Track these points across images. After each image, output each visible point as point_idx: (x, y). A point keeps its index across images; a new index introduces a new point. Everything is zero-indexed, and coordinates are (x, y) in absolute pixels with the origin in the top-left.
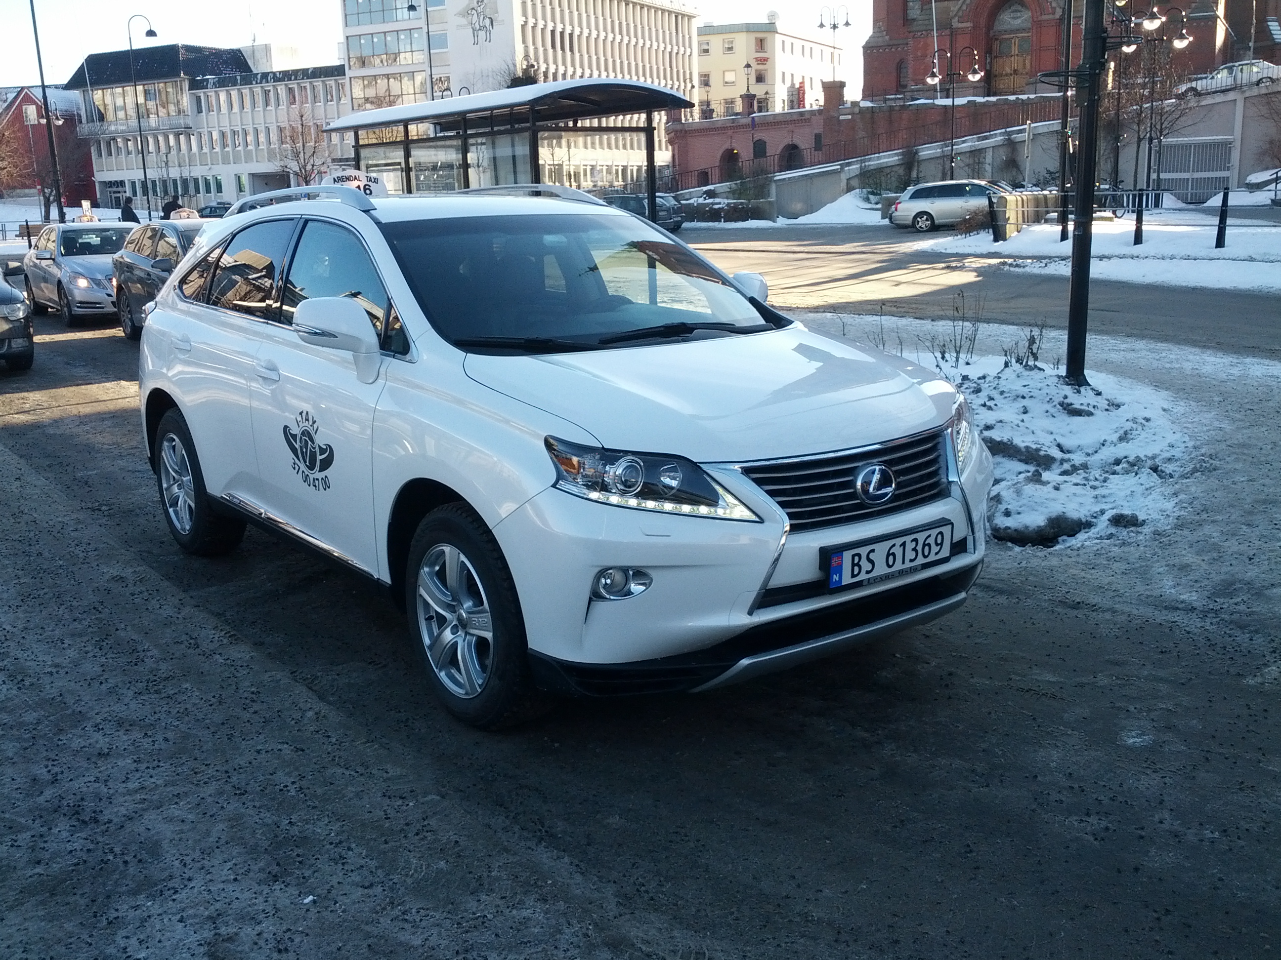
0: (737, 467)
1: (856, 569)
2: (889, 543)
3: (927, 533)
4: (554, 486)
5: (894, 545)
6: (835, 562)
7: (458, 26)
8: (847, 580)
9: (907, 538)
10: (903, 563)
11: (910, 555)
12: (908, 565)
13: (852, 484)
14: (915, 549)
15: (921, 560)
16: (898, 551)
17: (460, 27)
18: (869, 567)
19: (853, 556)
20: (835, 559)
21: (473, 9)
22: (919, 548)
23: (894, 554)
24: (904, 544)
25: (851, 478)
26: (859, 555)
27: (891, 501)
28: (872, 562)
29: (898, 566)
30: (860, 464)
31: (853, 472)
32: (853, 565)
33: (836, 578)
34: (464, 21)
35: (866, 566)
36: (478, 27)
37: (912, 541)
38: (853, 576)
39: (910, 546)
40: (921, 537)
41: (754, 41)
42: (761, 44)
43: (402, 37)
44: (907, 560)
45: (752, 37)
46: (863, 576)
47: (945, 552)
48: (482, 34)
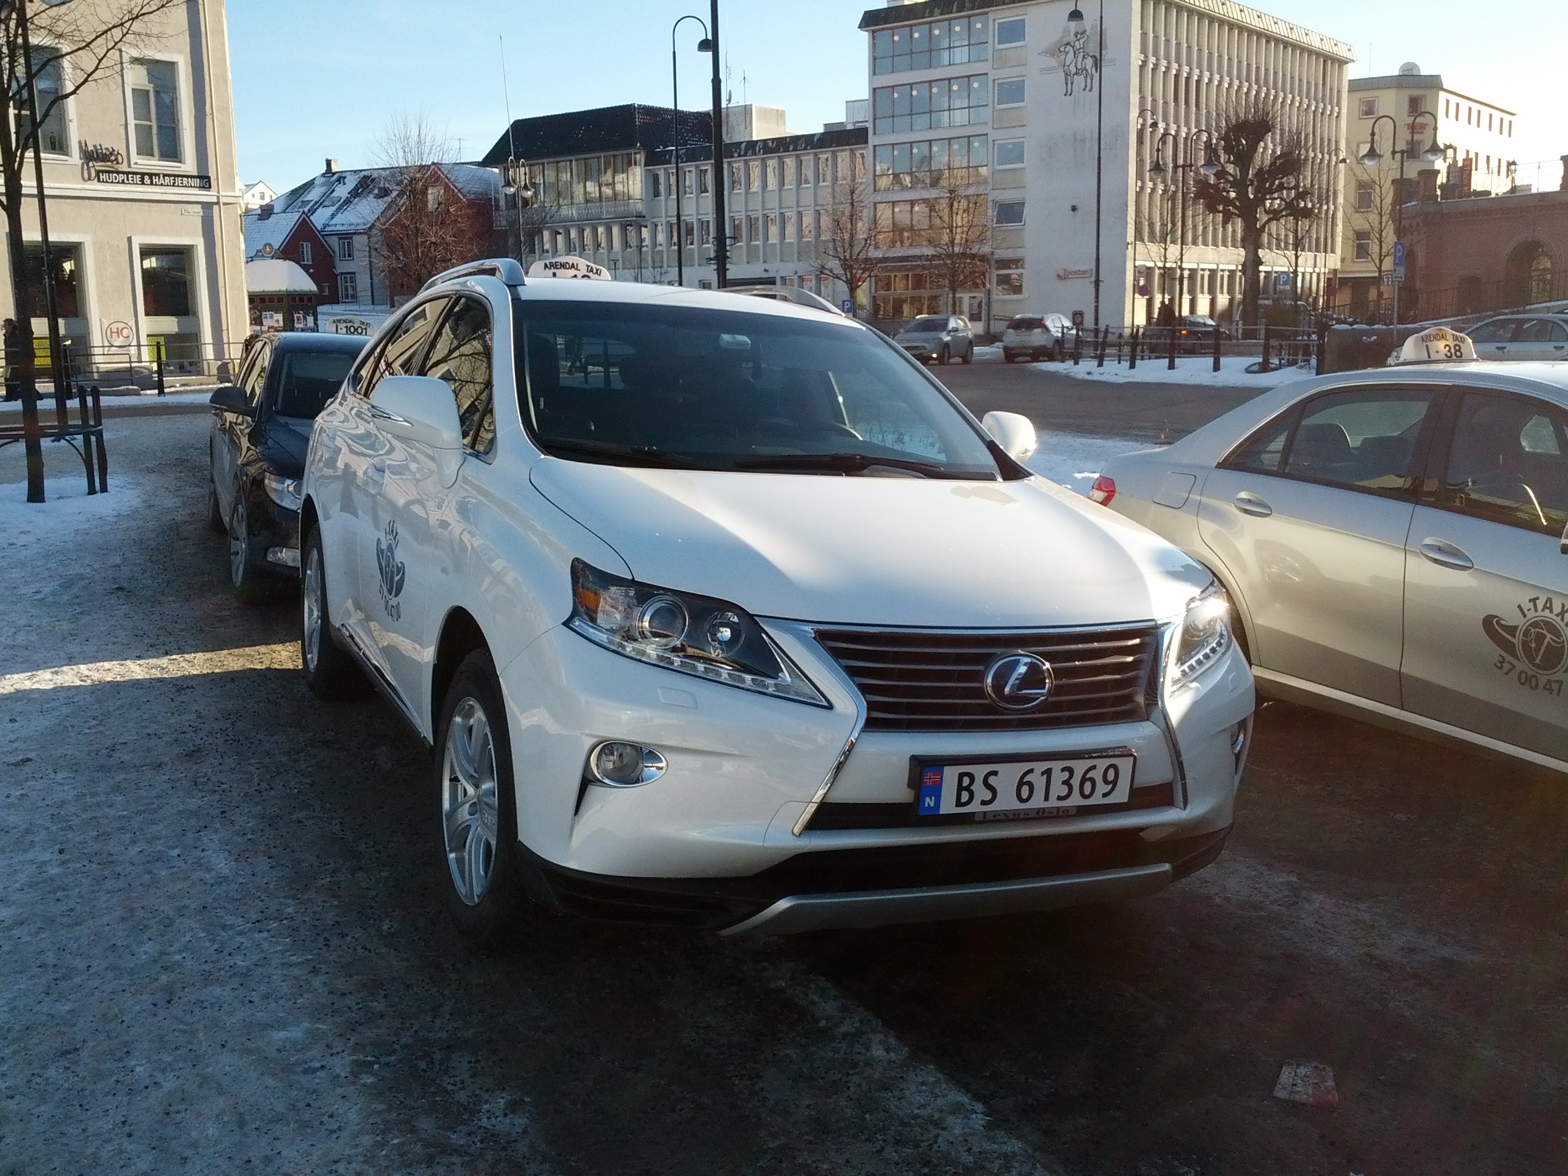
0: (808, 628)
1: (965, 796)
2: (1026, 766)
3: (1090, 763)
4: (567, 624)
5: (1031, 771)
6: (929, 778)
7: (1042, 69)
8: (948, 806)
9: (1057, 766)
10: (1046, 798)
11: (1058, 788)
12: (1053, 803)
13: (980, 677)
14: (1066, 782)
15: (1076, 800)
16: (1039, 782)
17: (1045, 71)
18: (988, 796)
19: (961, 776)
20: (930, 775)
21: (1068, 44)
22: (1076, 782)
23: (1030, 785)
24: (1048, 772)
25: (981, 668)
26: (972, 777)
27: (1041, 708)
28: (993, 791)
29: (1037, 802)
30: (998, 651)
31: (986, 660)
32: (960, 788)
33: (929, 802)
34: (1053, 62)
35: (981, 793)
36: (1073, 70)
37: (1063, 770)
38: (959, 804)
39: (1058, 777)
40: (1080, 767)
41: (1407, 99)
42: (1415, 106)
43: (955, 88)
44: (1053, 796)
45: (1405, 96)
46: (975, 807)
47: (1121, 795)
48: (1079, 80)
